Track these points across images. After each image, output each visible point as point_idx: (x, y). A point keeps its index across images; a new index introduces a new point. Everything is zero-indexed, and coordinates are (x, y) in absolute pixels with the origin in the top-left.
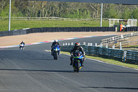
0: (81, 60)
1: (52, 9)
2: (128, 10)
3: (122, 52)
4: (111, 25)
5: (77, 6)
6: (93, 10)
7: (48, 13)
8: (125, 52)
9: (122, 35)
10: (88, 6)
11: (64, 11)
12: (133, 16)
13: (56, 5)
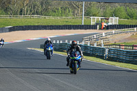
0: (78, 61)
1: (34, 8)
4: (92, 23)
5: (59, 4)
6: (75, 8)
7: (31, 11)
10: (70, 4)
11: (46, 10)
12: (114, 14)
13: (38, 4)
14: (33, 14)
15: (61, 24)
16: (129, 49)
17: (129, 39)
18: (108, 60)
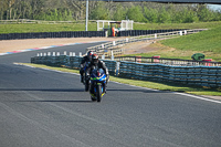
0: (102, 82)
1: (22, 9)
2: (121, 8)
3: (114, 63)
4: (99, 29)
5: (55, 4)
6: (76, 9)
7: (18, 14)
8: (118, 64)
9: (114, 41)
10: (70, 4)
11: (38, 12)
12: (128, 16)
13: (28, 4)
14: (21, 18)
15: (57, 30)
16: (148, 62)
17: (147, 48)
18: (119, 77)
